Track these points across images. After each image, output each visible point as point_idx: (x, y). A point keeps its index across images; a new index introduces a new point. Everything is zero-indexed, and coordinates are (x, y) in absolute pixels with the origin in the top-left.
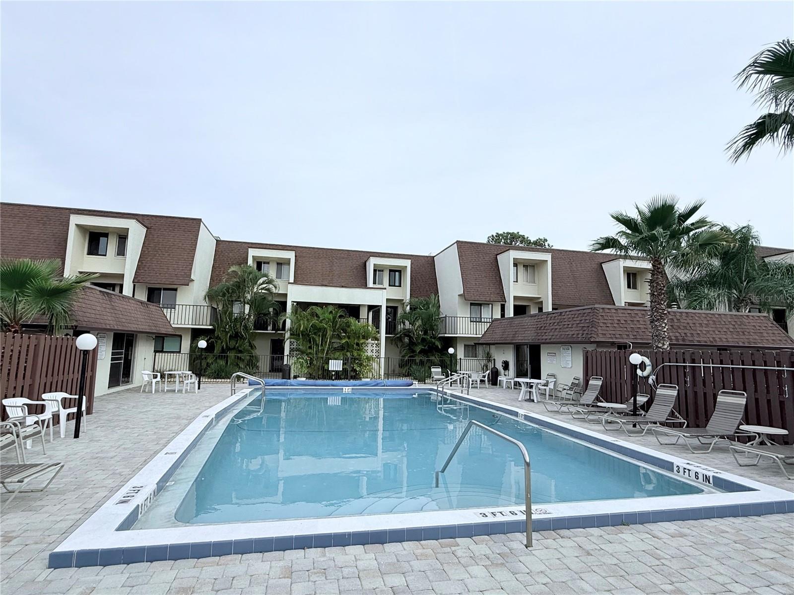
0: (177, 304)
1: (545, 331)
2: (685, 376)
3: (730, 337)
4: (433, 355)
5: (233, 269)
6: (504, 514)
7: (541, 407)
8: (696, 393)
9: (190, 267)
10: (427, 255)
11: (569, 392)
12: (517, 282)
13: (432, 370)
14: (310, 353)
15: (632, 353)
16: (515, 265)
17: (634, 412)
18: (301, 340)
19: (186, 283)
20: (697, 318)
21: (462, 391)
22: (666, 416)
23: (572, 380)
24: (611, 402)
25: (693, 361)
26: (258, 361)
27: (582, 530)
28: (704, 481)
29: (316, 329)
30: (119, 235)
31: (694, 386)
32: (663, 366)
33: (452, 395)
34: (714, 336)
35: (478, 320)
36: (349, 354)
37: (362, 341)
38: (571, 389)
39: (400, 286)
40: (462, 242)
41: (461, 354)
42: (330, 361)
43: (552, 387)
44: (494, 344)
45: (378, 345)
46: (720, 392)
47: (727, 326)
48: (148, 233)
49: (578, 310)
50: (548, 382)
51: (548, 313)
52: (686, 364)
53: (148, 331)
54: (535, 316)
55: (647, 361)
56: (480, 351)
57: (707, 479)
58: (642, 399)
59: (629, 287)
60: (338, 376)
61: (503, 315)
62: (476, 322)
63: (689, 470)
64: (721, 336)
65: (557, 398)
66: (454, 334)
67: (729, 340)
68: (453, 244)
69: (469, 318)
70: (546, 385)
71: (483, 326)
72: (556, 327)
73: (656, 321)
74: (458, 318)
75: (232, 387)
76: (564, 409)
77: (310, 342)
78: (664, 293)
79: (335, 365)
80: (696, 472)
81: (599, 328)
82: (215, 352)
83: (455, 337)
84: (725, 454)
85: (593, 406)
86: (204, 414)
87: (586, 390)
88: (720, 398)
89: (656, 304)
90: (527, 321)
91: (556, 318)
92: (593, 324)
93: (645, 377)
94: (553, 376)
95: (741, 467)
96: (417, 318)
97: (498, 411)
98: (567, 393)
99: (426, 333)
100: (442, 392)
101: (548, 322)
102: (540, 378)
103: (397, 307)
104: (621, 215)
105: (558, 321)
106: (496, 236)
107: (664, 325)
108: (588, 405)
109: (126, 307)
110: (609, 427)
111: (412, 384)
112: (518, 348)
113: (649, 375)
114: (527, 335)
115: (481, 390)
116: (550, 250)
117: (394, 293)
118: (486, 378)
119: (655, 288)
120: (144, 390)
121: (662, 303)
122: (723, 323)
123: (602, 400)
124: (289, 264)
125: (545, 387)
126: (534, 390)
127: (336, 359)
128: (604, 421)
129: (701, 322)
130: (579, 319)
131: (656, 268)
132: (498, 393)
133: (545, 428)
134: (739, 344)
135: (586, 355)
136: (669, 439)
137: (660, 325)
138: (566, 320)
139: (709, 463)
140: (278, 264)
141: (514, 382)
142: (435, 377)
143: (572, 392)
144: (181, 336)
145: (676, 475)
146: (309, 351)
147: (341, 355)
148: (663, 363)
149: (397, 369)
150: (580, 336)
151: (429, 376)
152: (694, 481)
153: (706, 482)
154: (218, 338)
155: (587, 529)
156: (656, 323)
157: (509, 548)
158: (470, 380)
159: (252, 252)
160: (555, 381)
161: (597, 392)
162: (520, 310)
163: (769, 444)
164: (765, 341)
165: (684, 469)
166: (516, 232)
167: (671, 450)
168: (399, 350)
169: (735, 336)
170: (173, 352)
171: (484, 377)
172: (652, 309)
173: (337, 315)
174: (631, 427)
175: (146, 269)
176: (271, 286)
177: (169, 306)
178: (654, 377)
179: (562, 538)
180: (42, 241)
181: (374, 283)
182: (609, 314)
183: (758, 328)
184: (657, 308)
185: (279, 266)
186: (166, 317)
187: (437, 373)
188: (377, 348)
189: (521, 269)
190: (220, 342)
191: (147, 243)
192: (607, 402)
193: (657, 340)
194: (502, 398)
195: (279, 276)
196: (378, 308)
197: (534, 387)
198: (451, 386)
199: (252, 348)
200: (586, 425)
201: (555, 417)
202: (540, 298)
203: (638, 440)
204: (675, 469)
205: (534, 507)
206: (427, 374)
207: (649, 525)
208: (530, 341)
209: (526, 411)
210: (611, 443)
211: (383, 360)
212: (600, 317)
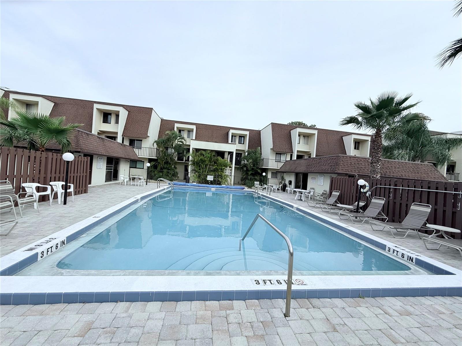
0: (142, 147)
1: (311, 167)
2: (389, 193)
3: (411, 174)
4: (256, 176)
5: (167, 132)
6: (272, 283)
7: (306, 204)
8: (395, 203)
9: (147, 130)
10: (257, 130)
11: (321, 197)
12: (299, 144)
13: (255, 183)
14: (200, 172)
15: (358, 179)
16: (299, 135)
17: (357, 211)
18: (196, 166)
19: (145, 138)
20: (393, 164)
21: (267, 193)
22: (376, 214)
23: (323, 191)
24: (343, 204)
25: (396, 185)
26: (177, 174)
27: (328, 300)
28: (408, 260)
29: (203, 161)
30: (116, 114)
31: (395, 199)
32: (376, 187)
33: (262, 195)
34: (402, 174)
35: (279, 161)
36: (216, 173)
37: (223, 168)
38: (322, 196)
39: (244, 144)
40: (274, 123)
41: (269, 176)
42: (208, 176)
43: (312, 194)
44: (285, 172)
45: (231, 170)
46: (413, 204)
47: (409, 169)
48: (129, 114)
49: (329, 157)
50: (310, 191)
51: (314, 158)
52: (391, 187)
53: (123, 157)
54: (307, 159)
55: (367, 184)
56: (279, 176)
57: (411, 259)
58: (362, 204)
59: (355, 149)
60: (212, 183)
61: (291, 159)
62: (278, 162)
63: (398, 252)
64: (405, 174)
65: (314, 200)
66: (267, 167)
67: (410, 176)
68: (270, 125)
69: (275, 160)
70: (309, 193)
71: (281, 164)
72: (317, 165)
73: (374, 163)
74: (270, 160)
75: (157, 185)
76: (318, 205)
77: (200, 167)
78: (381, 148)
79: (210, 178)
80: (402, 254)
81: (340, 166)
82: (158, 169)
83: (267, 168)
84: (414, 240)
85: (333, 205)
86: (135, 197)
87: (330, 197)
88: (413, 207)
89: (375, 154)
90: (302, 162)
91: (318, 161)
92: (337, 164)
93: (364, 193)
94: (313, 189)
95: (428, 250)
96: (250, 158)
97: (283, 204)
98: (319, 198)
99: (254, 166)
100: (257, 193)
101: (313, 162)
102: (306, 190)
103: (242, 153)
104: (361, 103)
105: (318, 162)
106: (291, 123)
107: (378, 165)
108: (330, 205)
109: (112, 145)
110: (342, 217)
111: (244, 189)
112: (297, 175)
113: (367, 192)
114: (302, 169)
115: (277, 193)
116: (316, 129)
117: (241, 147)
118: (280, 188)
119: (376, 145)
120: (122, 184)
121: (379, 153)
122: (408, 167)
123: (339, 202)
124: (193, 131)
125: (309, 194)
126: (303, 195)
127: (211, 175)
128: (339, 214)
129: (395, 166)
130: (329, 161)
131: (378, 134)
132: (285, 195)
133: (307, 216)
134: (415, 178)
135: (332, 179)
136: (377, 227)
137: (376, 166)
138: (322, 162)
139: (407, 246)
140: (188, 131)
141: (294, 190)
142: (256, 186)
143: (322, 198)
144: (144, 162)
145: (387, 253)
146: (199, 171)
147: (214, 174)
148: (376, 185)
149: (240, 182)
150: (329, 170)
151: (253, 185)
152: (400, 259)
153: (410, 261)
154: (159, 163)
155: (333, 299)
156: (374, 164)
157: (271, 316)
158: (272, 188)
159: (176, 125)
160: (314, 192)
161: (336, 198)
162: (299, 157)
163: (447, 238)
164: (430, 178)
165: (394, 250)
166: (301, 122)
167: (380, 234)
168: (241, 173)
169: (413, 174)
170: (140, 168)
171: (279, 187)
172: (373, 157)
173: (212, 155)
174: (354, 218)
175: (128, 130)
176: (183, 140)
177: (138, 148)
178: (370, 193)
179: (314, 307)
180: (83, 116)
181: (232, 142)
182: (346, 160)
183: (427, 171)
184: (376, 156)
185: (189, 132)
186: (135, 152)
187: (257, 184)
188: (231, 172)
189: (302, 137)
190: (160, 165)
191: (128, 118)
192: (341, 204)
193: (373, 173)
194: (286, 198)
195: (188, 137)
196: (232, 153)
197: (303, 194)
198: (263, 191)
199: (175, 168)
200: (329, 215)
201: (313, 210)
202: (310, 152)
203: (360, 227)
204: (387, 249)
205: (294, 278)
206: (252, 185)
207: (379, 299)
208: (303, 171)
209: (297, 206)
210: (345, 228)
211: (233, 177)
212: (341, 161)
